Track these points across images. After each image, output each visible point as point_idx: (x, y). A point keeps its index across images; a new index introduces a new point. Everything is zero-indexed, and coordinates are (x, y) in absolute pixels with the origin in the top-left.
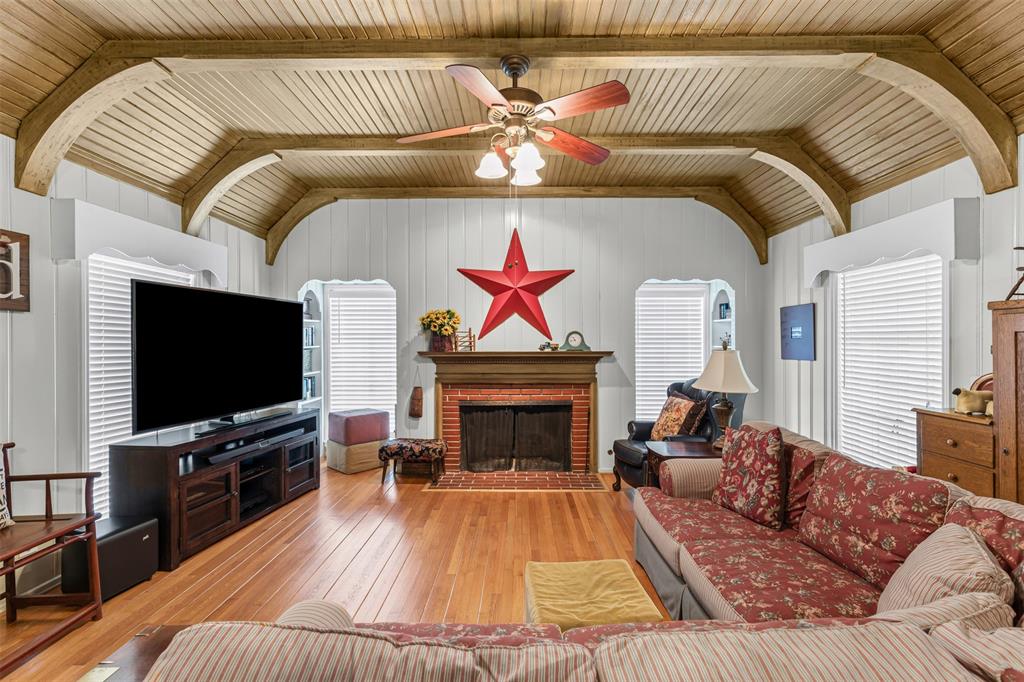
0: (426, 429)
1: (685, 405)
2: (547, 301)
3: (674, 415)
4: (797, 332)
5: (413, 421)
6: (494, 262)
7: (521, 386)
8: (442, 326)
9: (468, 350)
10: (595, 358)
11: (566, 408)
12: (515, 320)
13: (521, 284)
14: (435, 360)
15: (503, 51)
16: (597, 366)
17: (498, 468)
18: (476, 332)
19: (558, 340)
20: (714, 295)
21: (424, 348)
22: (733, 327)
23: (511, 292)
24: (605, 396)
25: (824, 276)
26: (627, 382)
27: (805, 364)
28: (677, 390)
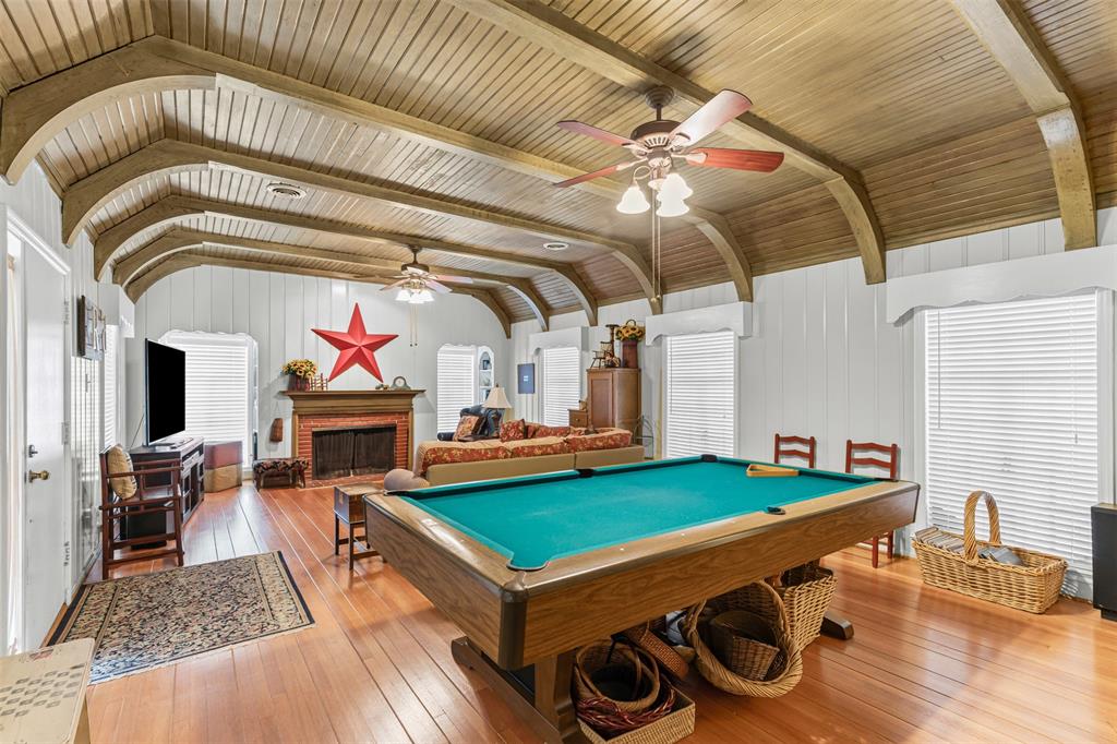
0: (284, 451)
1: (474, 419)
2: (380, 356)
3: (468, 425)
4: (526, 378)
5: (273, 445)
6: (341, 326)
7: (360, 415)
8: (306, 372)
9: (320, 389)
10: (411, 394)
11: (392, 429)
12: (357, 368)
13: (363, 343)
14: (292, 397)
15: (411, 243)
16: (414, 399)
17: (339, 476)
18: (327, 375)
19: (388, 382)
20: (480, 354)
21: (284, 388)
22: (493, 375)
23: (355, 349)
24: (419, 420)
25: (538, 350)
26: (432, 410)
27: (530, 395)
28: (465, 412)
